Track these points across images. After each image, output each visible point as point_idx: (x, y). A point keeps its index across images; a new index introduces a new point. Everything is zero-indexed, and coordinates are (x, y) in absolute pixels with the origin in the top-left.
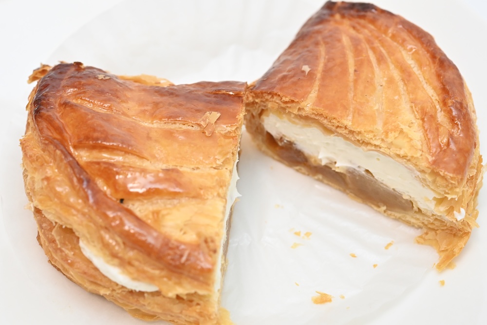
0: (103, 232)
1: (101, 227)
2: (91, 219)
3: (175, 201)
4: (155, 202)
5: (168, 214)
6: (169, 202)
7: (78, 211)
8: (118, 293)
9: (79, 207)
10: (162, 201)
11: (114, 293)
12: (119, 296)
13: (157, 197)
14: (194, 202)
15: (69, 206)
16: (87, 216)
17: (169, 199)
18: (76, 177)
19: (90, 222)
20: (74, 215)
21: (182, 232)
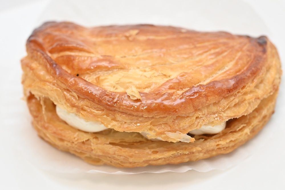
0: (65, 93)
1: (64, 89)
2: (58, 86)
3: (110, 72)
4: (97, 73)
5: (105, 79)
6: (106, 72)
7: (50, 82)
8: (76, 145)
9: (51, 80)
10: (102, 72)
11: (74, 145)
12: (76, 146)
13: (98, 70)
14: (121, 71)
15: (45, 81)
16: (56, 85)
17: (106, 71)
18: (49, 63)
19: (58, 87)
20: (48, 85)
21: (115, 89)
